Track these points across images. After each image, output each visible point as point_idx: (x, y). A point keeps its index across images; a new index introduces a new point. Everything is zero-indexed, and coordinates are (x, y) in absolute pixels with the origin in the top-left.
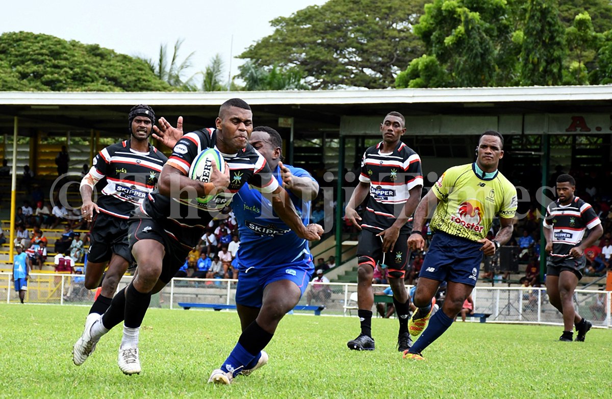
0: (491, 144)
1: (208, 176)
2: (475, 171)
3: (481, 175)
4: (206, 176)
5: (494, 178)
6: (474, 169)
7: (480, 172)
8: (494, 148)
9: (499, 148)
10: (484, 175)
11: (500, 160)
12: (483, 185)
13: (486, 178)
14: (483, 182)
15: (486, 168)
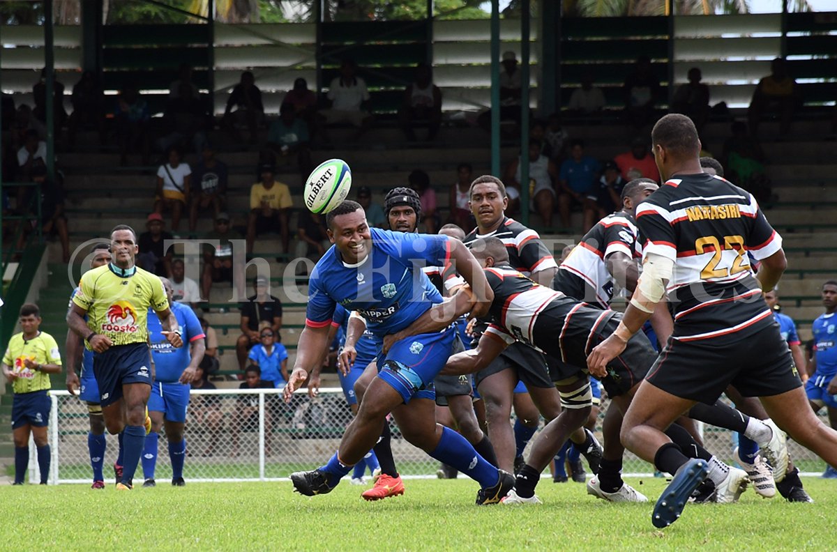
0: (125, 238)
1: (320, 188)
2: (113, 271)
3: (121, 273)
4: (318, 186)
5: (134, 273)
6: (111, 269)
7: (119, 270)
8: (128, 242)
9: (134, 242)
10: (124, 272)
11: (135, 255)
12: (125, 283)
13: (126, 274)
14: (124, 280)
15: (123, 265)
